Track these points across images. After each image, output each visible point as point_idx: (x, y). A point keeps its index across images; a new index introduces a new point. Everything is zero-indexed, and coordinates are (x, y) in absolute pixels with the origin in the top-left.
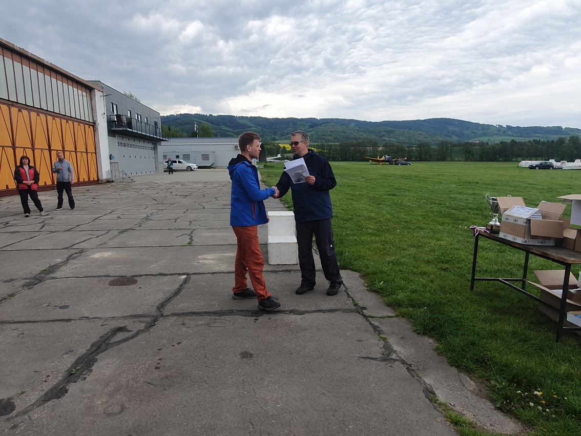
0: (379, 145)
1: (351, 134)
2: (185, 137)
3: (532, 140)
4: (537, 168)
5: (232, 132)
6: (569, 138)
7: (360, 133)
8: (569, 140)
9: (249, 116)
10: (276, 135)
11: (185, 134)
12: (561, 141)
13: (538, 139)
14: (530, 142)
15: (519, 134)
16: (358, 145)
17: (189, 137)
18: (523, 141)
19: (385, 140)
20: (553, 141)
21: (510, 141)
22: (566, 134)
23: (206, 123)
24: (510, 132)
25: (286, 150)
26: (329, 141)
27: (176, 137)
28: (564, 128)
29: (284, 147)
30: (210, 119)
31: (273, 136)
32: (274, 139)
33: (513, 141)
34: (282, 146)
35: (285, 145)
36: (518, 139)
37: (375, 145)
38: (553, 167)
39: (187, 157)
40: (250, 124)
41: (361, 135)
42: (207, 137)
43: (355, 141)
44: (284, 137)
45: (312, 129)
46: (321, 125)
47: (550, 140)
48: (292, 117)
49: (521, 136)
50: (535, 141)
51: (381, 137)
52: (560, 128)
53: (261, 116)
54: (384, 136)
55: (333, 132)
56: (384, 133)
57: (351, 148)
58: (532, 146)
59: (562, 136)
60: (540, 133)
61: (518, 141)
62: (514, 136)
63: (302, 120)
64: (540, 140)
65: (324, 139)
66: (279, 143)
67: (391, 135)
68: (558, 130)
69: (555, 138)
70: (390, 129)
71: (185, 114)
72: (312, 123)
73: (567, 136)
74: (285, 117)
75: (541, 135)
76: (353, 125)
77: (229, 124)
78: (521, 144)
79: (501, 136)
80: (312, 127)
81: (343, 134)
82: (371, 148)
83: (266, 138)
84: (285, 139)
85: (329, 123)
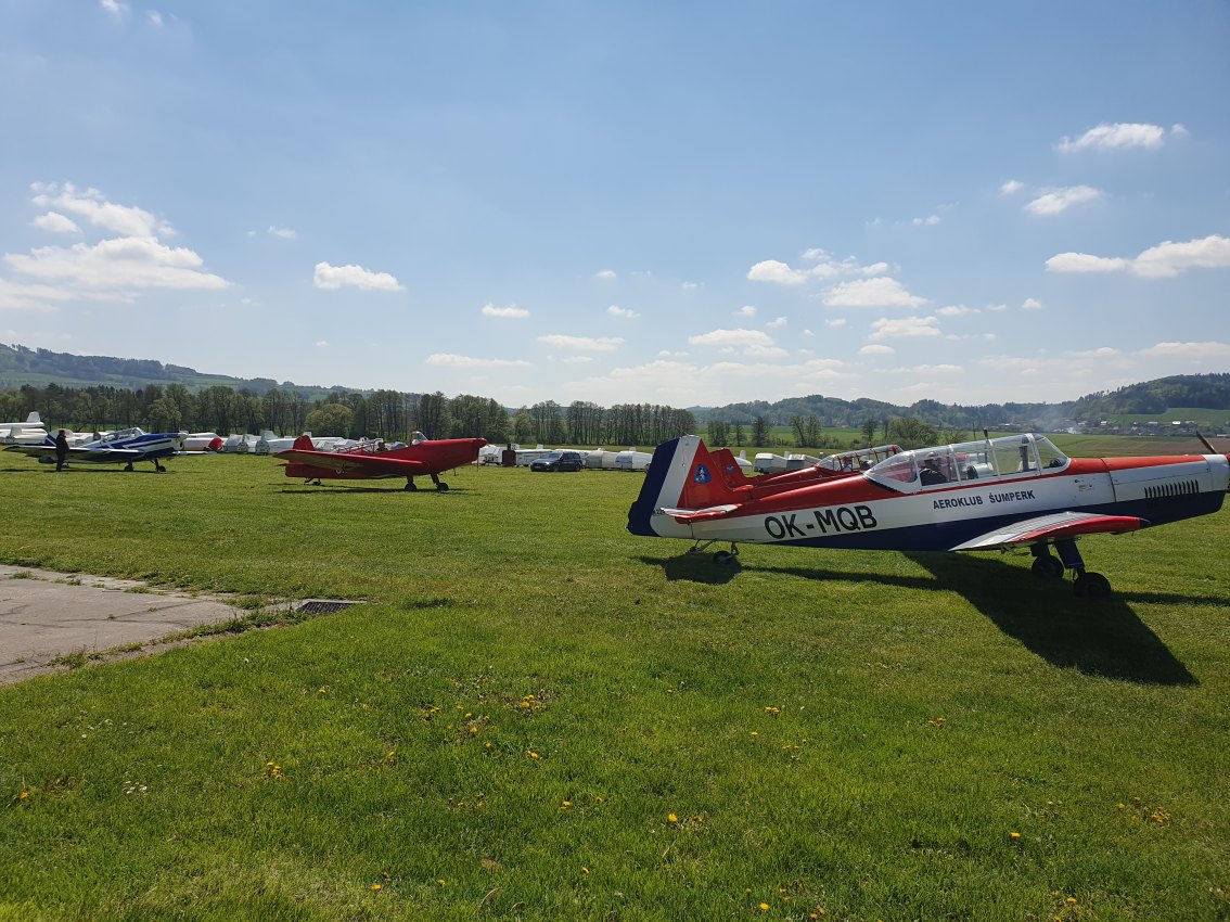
3: (95, 386)
6: (168, 388)
8: (168, 392)
12: (152, 393)
13: (108, 384)
14: (89, 390)
15: (67, 372)
18: (75, 387)
20: (139, 392)
21: (47, 385)
22: (166, 379)
24: (47, 364)
28: (164, 364)
33: (52, 386)
36: (66, 382)
47: (134, 388)
49: (71, 377)
50: (102, 388)
52: (156, 364)
58: (95, 398)
60: (116, 373)
61: (65, 388)
62: (55, 375)
64: (112, 388)
68: (152, 367)
69: (143, 384)
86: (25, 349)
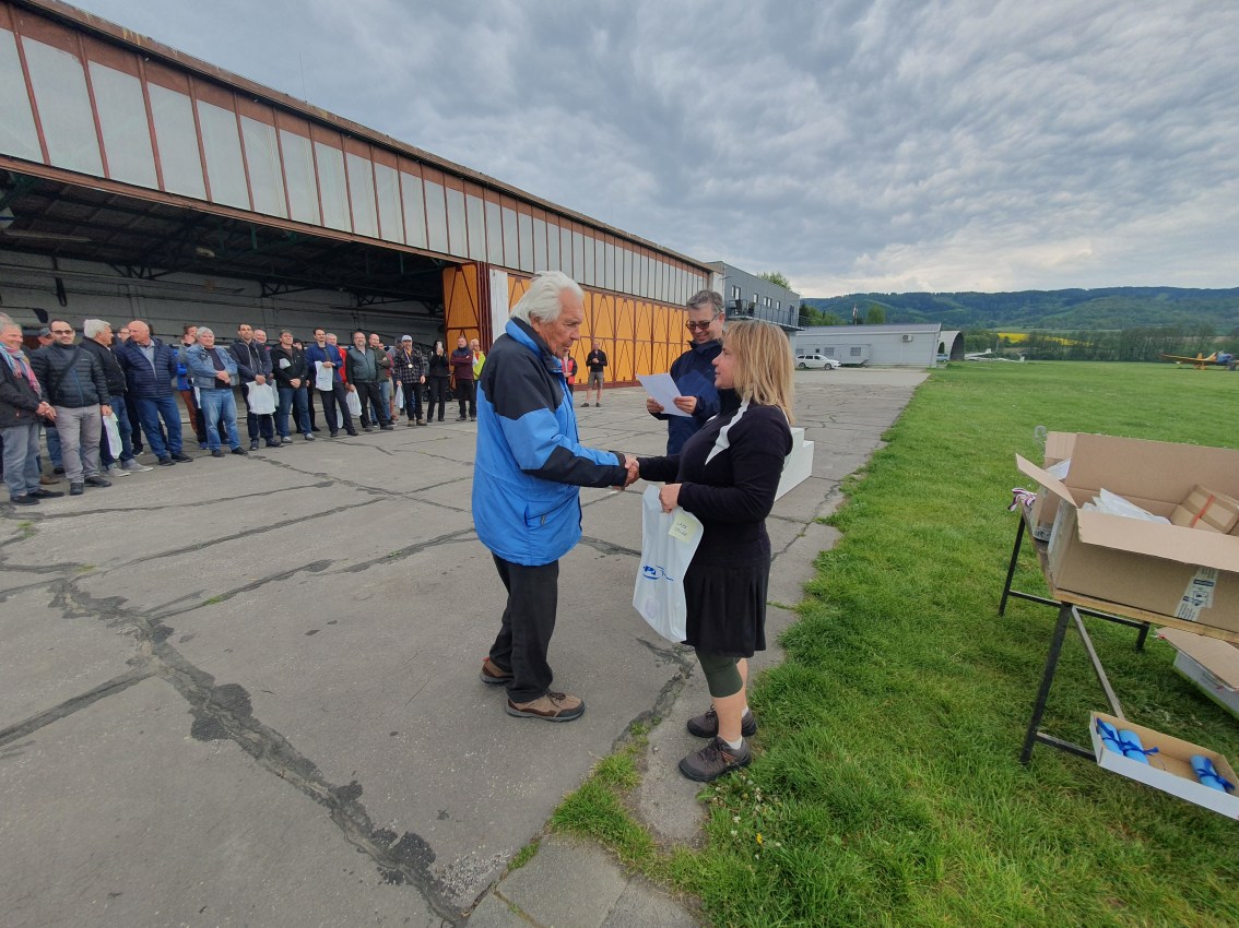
10: (995, 319)
25: (1009, 343)
26: (1100, 326)
29: (1007, 338)
30: (891, 299)
31: (991, 321)
32: (992, 326)
34: (1002, 335)
35: (1008, 335)
40: (953, 304)
41: (1177, 315)
44: (1011, 322)
46: (1089, 299)
51: (1228, 317)
55: (1114, 311)
57: (1146, 338)
65: (1090, 323)
66: (999, 332)
72: (1071, 298)
76: (1164, 297)
81: (1134, 314)
84: (1013, 325)
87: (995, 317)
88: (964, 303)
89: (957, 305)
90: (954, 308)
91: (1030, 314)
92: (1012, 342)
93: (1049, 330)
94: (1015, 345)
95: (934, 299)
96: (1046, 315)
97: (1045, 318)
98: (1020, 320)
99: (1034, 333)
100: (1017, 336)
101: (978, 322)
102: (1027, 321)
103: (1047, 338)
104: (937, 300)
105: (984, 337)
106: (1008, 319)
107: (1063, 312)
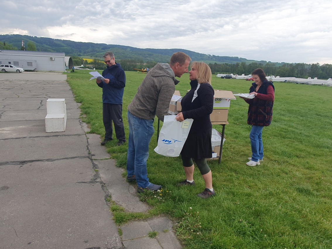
0: (144, 62)
1: (128, 54)
2: (16, 50)
3: (224, 63)
4: (225, 78)
5: (51, 49)
6: (241, 63)
7: (133, 55)
8: (241, 64)
9: (62, 40)
10: (80, 53)
11: (16, 48)
12: (237, 65)
13: (227, 63)
14: (223, 64)
15: (218, 60)
16: (132, 61)
17: (19, 50)
18: (220, 64)
19: (148, 60)
20: (234, 64)
21: (214, 63)
22: (240, 61)
23: (32, 41)
24: (214, 59)
25: (88, 63)
27: (10, 49)
28: (239, 58)
29: (86, 60)
30: (35, 39)
31: (79, 53)
32: (80, 55)
33: (215, 63)
34: (85, 59)
35: (87, 59)
36: (218, 63)
37: (142, 62)
38: (232, 78)
39: (16, 64)
40: (63, 44)
41: (134, 56)
42: (32, 51)
43: (130, 59)
44: (86, 54)
45: (104, 50)
46: (109, 48)
47: (233, 64)
48: (91, 42)
49: (219, 61)
50: (226, 64)
51: (145, 57)
52: (238, 57)
53: (70, 40)
54: (147, 57)
55: (117, 53)
56: (147, 55)
57: (127, 63)
58: (224, 66)
59: (238, 62)
60: (228, 60)
61: (218, 64)
62: (216, 61)
63: (97, 44)
64: (228, 64)
66: (83, 58)
67: (151, 57)
68: (236, 59)
69: (235, 63)
70: (150, 53)
71: (17, 35)
72: (104, 47)
73: (240, 62)
74: (86, 42)
75: (229, 61)
76: (129, 49)
77: (48, 44)
78: (219, 65)
79: (210, 60)
80: (103, 49)
81: (123, 55)
82: (139, 63)
83: (74, 54)
84: (87, 55)
85: (114, 47)
86: (210, 55)
87: (80, 52)
88: (67, 45)
89: (64, 45)
90: (63, 46)
91: (92, 51)
92: (89, 62)
93: (99, 58)
94: (90, 64)
95: (55, 41)
96: (97, 52)
97: (97, 54)
98: (89, 53)
99: (95, 59)
100: (90, 60)
101: (74, 53)
102: (92, 54)
103: (100, 61)
104: (56, 42)
105: (78, 60)
106: (85, 53)
107: (102, 52)
